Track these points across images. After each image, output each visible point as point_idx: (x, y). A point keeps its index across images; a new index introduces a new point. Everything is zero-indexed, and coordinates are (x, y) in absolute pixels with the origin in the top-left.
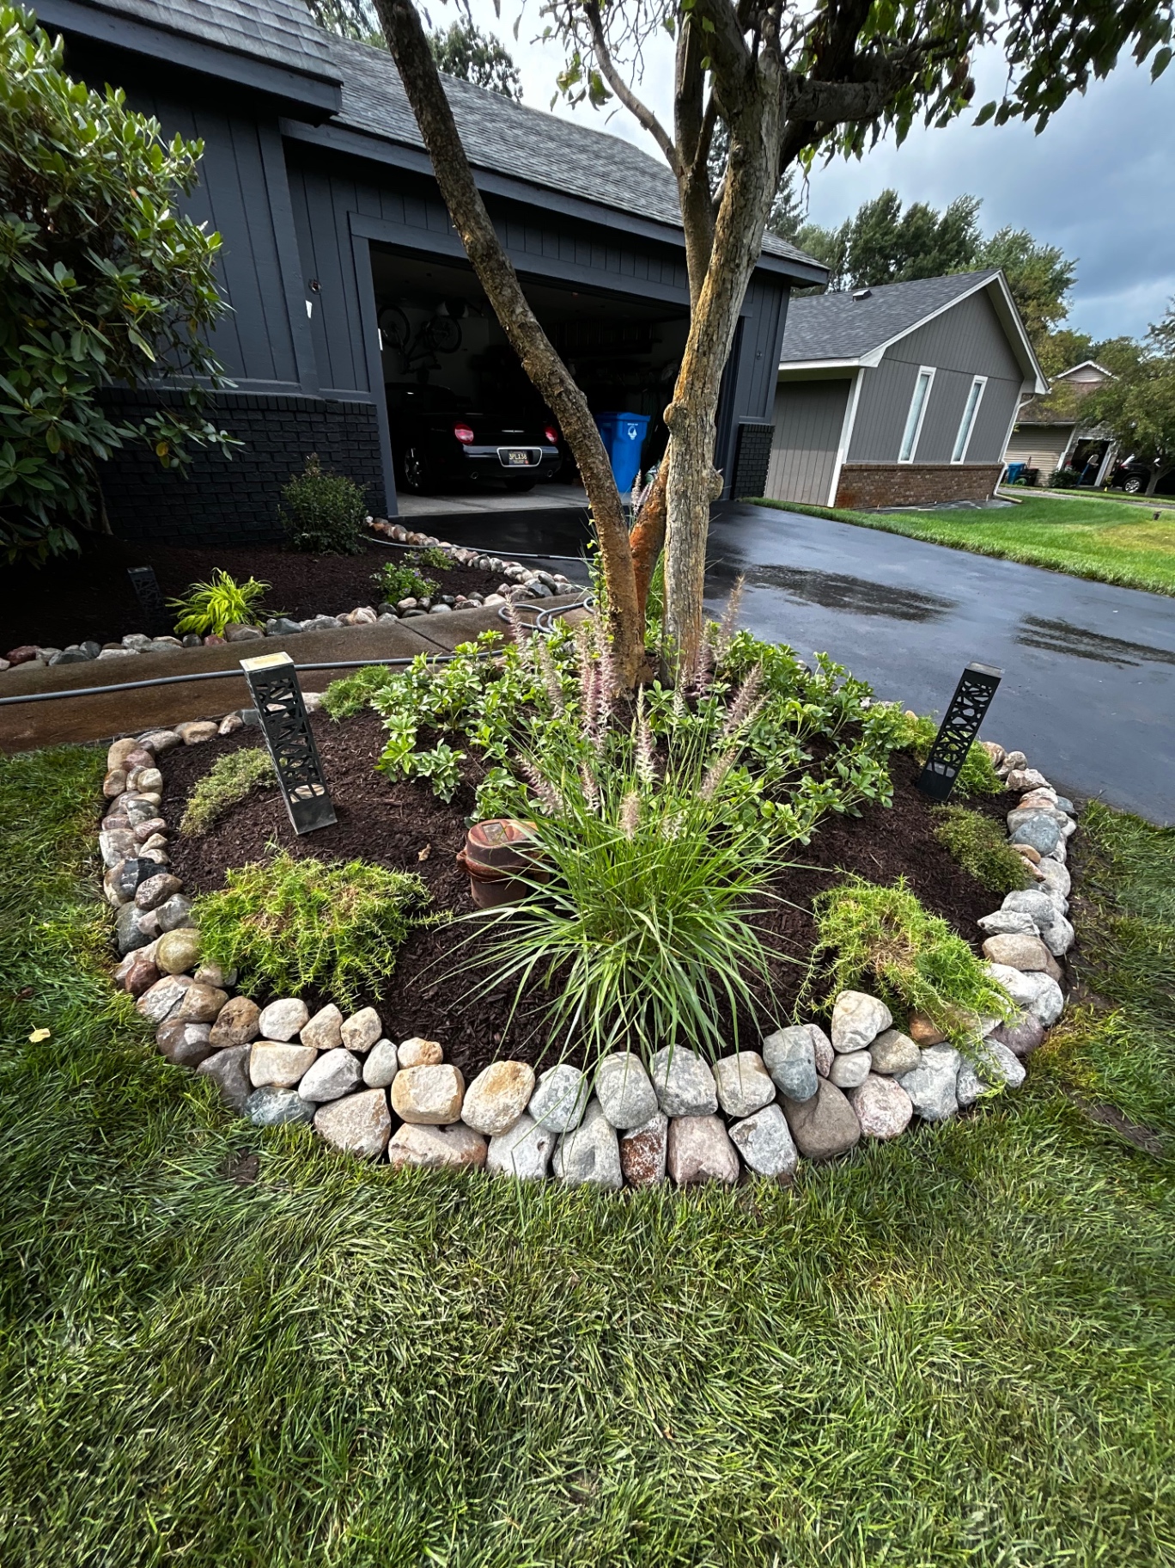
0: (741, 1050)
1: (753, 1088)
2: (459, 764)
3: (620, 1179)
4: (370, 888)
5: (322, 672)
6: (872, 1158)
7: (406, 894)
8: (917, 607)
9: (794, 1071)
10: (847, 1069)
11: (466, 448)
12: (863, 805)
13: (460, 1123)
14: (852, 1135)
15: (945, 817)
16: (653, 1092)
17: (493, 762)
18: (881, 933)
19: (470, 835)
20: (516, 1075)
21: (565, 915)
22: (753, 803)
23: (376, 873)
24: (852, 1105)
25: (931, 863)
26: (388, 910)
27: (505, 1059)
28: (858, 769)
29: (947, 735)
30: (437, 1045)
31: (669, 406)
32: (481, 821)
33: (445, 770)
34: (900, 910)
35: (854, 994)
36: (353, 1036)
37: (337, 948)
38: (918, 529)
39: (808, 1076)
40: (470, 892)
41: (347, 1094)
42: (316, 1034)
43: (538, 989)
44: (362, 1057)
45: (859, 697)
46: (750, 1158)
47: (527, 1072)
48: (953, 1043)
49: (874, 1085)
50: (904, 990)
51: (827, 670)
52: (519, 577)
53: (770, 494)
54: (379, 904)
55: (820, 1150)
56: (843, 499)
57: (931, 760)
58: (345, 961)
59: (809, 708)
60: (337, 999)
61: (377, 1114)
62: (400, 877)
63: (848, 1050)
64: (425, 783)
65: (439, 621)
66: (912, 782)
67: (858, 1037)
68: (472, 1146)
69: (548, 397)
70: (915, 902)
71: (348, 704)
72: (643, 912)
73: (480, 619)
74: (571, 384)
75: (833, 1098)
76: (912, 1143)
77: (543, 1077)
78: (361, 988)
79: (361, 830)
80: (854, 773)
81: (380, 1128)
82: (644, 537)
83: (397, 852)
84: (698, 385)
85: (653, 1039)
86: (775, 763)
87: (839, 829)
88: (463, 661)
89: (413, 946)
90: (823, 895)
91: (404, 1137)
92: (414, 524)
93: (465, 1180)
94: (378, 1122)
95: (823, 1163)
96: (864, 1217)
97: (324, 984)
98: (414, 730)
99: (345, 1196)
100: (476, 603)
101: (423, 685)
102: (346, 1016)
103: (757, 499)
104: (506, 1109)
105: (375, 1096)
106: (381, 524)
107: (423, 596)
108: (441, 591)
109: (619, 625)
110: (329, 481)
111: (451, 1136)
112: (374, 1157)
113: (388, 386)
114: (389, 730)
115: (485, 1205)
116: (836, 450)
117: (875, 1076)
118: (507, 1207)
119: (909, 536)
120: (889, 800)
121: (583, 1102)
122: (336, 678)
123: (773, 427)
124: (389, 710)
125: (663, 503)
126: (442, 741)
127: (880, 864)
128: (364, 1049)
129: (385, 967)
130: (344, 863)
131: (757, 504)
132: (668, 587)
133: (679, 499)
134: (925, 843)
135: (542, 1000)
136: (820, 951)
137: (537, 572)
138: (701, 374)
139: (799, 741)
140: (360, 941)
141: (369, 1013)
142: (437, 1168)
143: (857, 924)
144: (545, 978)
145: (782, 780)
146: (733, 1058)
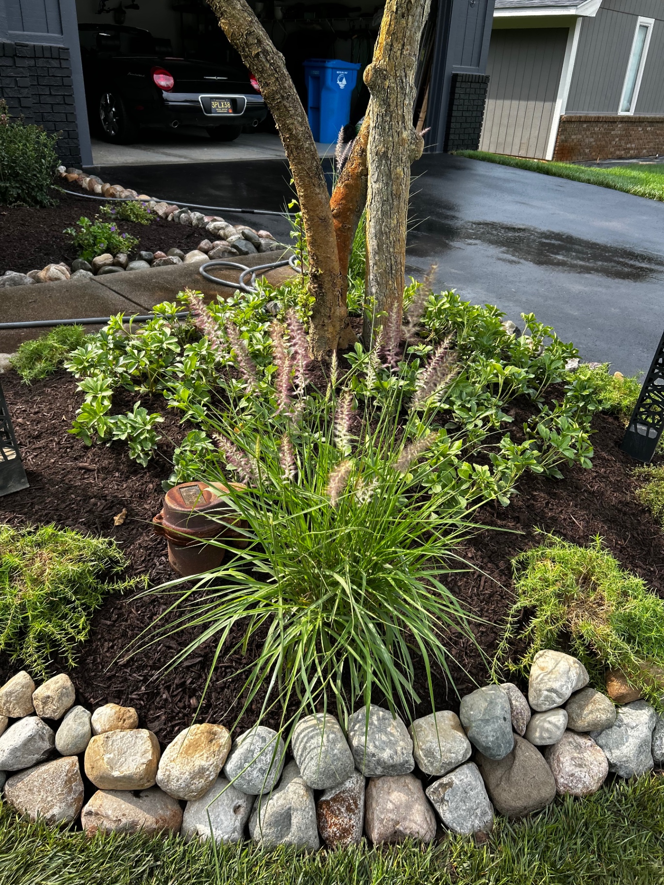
0: (438, 710)
1: (449, 746)
2: (156, 427)
3: (317, 841)
4: (64, 552)
5: (12, 332)
6: (566, 814)
7: (100, 559)
8: (632, 266)
9: (489, 728)
10: (543, 729)
11: (165, 94)
12: (564, 466)
13: (156, 788)
14: (547, 792)
15: (647, 478)
16: (349, 752)
17: (191, 424)
18: (577, 592)
19: (167, 498)
20: (212, 737)
21: (263, 578)
22: (451, 464)
23: (70, 537)
24: (549, 763)
25: (632, 524)
26: (82, 575)
27: (201, 722)
28: (559, 431)
29: (649, 397)
30: (132, 710)
31: (369, 67)
32: (179, 484)
33: (141, 434)
34: (597, 570)
35: (551, 653)
36: (45, 703)
37: (29, 614)
38: (636, 184)
39: (504, 734)
40: (166, 555)
41: (39, 763)
42: (7, 702)
43: (235, 652)
44: (54, 724)
45: (564, 358)
46: (447, 815)
47: (224, 735)
48: (648, 701)
49: (570, 743)
50: (600, 648)
51: (533, 332)
52: (221, 232)
53: (486, 145)
54: (73, 568)
55: (515, 809)
56: (563, 151)
57: (635, 420)
58: (37, 626)
59: (510, 369)
60: (29, 666)
61: (69, 781)
62: (94, 542)
63: (544, 708)
64: (120, 447)
65: (136, 279)
66: (616, 443)
67: (554, 695)
68: (167, 811)
69: (246, 57)
70: (613, 562)
71: (40, 366)
72: (338, 573)
73: (181, 276)
74: (269, 44)
75: (529, 755)
76: (607, 800)
77: (239, 739)
78: (54, 655)
79: (55, 495)
80: (554, 435)
81: (73, 795)
82: (345, 197)
83: (91, 517)
84: (397, 46)
85: (350, 700)
86: (474, 424)
87: (540, 490)
88: (161, 322)
89: (108, 611)
90: (522, 556)
91: (99, 802)
92: (111, 175)
93: (159, 845)
94: (70, 789)
95: (518, 820)
96: (557, 871)
97: (15, 651)
98: (109, 393)
99: (37, 862)
100: (175, 259)
101: (120, 347)
102: (38, 683)
103: (471, 152)
104: (202, 771)
105: (67, 764)
106: (75, 175)
107: (119, 252)
108: (139, 247)
109: (320, 287)
110: (19, 129)
111: (146, 801)
112: (66, 825)
113: (82, 27)
114: (84, 393)
115: (180, 869)
116: (554, 99)
117: (570, 734)
118: (202, 871)
119: (628, 192)
120: (588, 461)
121: (279, 764)
122: (28, 338)
123: (487, 78)
124: (84, 372)
125: (364, 163)
126: (139, 403)
127: (580, 525)
128: (57, 716)
129: (79, 633)
130: (37, 529)
131: (471, 157)
132: (370, 248)
133: (380, 160)
134: (627, 504)
135: (239, 662)
136: (518, 611)
137: (241, 227)
138: (400, 35)
139: (501, 403)
140: (53, 607)
141: (62, 680)
142: (131, 834)
143: (554, 584)
144: (243, 640)
145: (483, 442)
146: (430, 718)
